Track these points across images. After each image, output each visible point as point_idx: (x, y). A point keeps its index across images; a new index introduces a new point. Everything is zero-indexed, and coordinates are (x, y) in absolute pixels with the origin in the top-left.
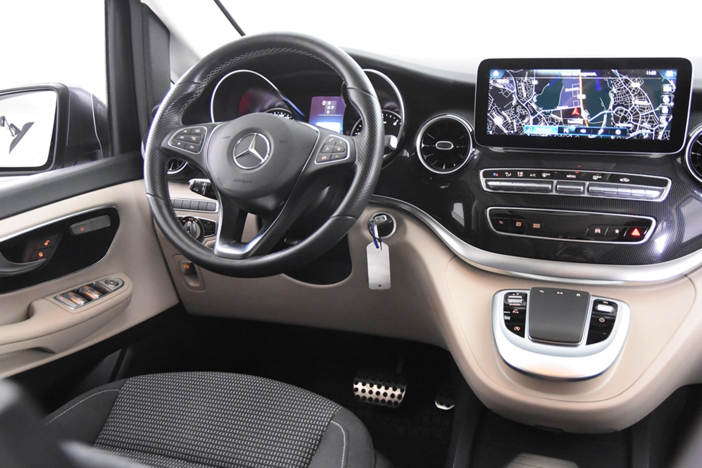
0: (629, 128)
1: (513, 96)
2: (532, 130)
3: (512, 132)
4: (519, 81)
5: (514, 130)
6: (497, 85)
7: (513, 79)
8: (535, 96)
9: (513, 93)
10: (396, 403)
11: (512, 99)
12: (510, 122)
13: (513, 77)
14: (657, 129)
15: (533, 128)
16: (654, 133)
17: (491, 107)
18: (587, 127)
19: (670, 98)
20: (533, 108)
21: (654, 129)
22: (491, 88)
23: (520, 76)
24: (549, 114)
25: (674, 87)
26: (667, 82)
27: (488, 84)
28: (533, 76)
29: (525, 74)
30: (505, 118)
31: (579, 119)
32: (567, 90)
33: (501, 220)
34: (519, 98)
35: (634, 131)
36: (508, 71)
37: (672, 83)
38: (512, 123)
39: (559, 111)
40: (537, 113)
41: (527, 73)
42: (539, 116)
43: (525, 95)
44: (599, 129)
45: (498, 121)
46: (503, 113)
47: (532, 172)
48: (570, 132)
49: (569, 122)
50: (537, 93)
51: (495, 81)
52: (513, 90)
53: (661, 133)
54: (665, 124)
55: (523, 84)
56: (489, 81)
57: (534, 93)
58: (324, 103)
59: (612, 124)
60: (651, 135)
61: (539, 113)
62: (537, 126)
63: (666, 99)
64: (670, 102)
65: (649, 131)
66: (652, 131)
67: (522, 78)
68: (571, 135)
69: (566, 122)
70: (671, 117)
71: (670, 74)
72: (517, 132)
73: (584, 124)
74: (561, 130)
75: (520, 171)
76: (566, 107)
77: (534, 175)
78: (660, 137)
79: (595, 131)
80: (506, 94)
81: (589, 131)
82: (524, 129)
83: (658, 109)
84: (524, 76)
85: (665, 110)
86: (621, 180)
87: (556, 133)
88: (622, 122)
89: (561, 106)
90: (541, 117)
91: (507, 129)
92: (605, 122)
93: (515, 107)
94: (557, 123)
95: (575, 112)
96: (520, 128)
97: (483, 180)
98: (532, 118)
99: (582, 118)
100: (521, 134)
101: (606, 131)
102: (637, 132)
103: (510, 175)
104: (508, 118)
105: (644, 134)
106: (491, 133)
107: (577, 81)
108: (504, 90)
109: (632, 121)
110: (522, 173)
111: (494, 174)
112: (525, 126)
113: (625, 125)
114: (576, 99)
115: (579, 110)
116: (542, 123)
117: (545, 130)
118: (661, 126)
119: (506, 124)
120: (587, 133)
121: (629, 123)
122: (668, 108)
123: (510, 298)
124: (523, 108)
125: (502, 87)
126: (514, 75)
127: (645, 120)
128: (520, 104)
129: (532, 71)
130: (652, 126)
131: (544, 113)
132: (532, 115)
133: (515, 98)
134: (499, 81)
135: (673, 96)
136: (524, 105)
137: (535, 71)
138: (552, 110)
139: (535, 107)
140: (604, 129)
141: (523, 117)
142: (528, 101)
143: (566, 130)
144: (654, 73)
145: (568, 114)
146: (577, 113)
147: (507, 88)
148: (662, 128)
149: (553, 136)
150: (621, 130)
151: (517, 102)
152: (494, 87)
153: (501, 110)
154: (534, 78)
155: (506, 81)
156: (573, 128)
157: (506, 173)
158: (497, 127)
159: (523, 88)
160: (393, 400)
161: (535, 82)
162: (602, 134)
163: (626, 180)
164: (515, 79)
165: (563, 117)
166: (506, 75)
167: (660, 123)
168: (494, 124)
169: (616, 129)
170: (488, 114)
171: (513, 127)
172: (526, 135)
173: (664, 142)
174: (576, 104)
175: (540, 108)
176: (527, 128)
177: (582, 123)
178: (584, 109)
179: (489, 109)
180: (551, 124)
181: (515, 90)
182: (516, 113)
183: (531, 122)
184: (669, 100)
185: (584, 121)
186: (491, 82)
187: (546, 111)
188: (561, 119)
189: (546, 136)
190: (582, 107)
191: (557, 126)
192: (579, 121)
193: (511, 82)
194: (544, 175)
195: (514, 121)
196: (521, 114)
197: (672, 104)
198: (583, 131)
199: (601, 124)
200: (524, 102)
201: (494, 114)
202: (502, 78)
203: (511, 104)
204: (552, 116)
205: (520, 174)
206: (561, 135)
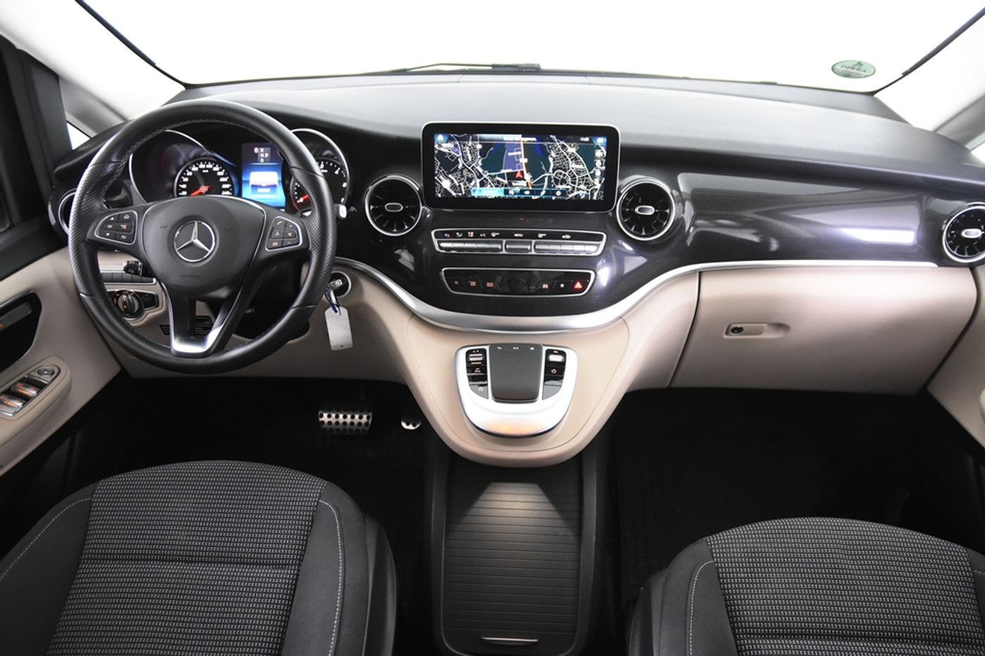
0: (568, 189)
1: (459, 160)
2: (479, 192)
3: (460, 194)
4: (464, 146)
5: (461, 192)
6: (442, 149)
7: (457, 143)
8: (480, 160)
9: (458, 158)
10: (364, 430)
11: (458, 163)
12: (457, 184)
13: (458, 140)
14: (592, 190)
15: (480, 191)
16: (589, 193)
17: (438, 171)
18: (531, 188)
19: (602, 162)
20: (478, 171)
21: (590, 190)
22: (436, 152)
23: (465, 141)
24: (495, 176)
25: (605, 153)
26: (598, 148)
27: (433, 149)
28: (477, 140)
29: (469, 138)
30: (452, 181)
31: (523, 181)
32: (510, 154)
33: (456, 280)
34: (465, 162)
35: (572, 192)
36: (452, 136)
37: (603, 149)
38: (460, 186)
39: (504, 174)
40: (482, 176)
41: (471, 137)
42: (485, 179)
43: (470, 159)
44: (541, 191)
45: (446, 184)
46: (450, 176)
47: (482, 232)
48: (515, 194)
49: (513, 184)
50: (482, 157)
51: (440, 146)
52: (458, 153)
53: (596, 194)
54: (598, 186)
55: (467, 148)
56: (434, 145)
57: (479, 157)
58: (256, 150)
59: (553, 186)
60: (587, 196)
61: (485, 176)
62: (484, 188)
63: (598, 163)
64: (602, 166)
65: (585, 192)
66: (588, 192)
67: (467, 143)
68: (516, 196)
69: (510, 185)
70: (604, 179)
71: (601, 141)
72: (465, 194)
73: (528, 186)
74: (506, 192)
75: (471, 231)
76: (510, 171)
77: (484, 235)
78: (595, 198)
79: (538, 193)
80: (452, 157)
81: (532, 193)
82: (472, 191)
83: (592, 172)
84: (468, 141)
85: (598, 173)
86: (563, 237)
87: (502, 195)
88: (561, 184)
89: (505, 169)
90: (487, 180)
91: (455, 192)
92: (546, 183)
93: (462, 170)
94: (502, 186)
95: (519, 175)
96: (468, 191)
97: (435, 241)
98: (478, 181)
99: (525, 180)
100: (469, 196)
101: (547, 193)
102: (575, 193)
103: (461, 235)
104: (455, 182)
105: (581, 195)
106: (440, 195)
107: (519, 145)
108: (450, 154)
109: (570, 183)
110: (472, 233)
111: (446, 235)
112: (473, 188)
113: (564, 186)
114: (519, 162)
115: (522, 173)
116: (489, 186)
117: (492, 192)
118: (595, 187)
119: (453, 187)
120: (530, 194)
121: (568, 185)
122: (601, 171)
123: (472, 357)
124: (469, 171)
125: (447, 151)
126: (459, 139)
127: (581, 182)
128: (466, 168)
129: (475, 135)
130: (588, 188)
131: (490, 175)
132: (479, 177)
133: (461, 161)
134: (444, 145)
135: (604, 160)
136: (470, 168)
137: (478, 135)
138: (497, 173)
139: (481, 170)
140: (546, 191)
141: (470, 180)
142: (474, 165)
143: (511, 192)
144: (587, 139)
145: (512, 177)
146: (521, 176)
147: (452, 152)
148: (596, 190)
149: (500, 197)
150: (561, 191)
151: (463, 165)
152: (439, 151)
153: (448, 174)
154: (478, 142)
155: (451, 145)
156: (518, 190)
157: (458, 234)
158: (445, 190)
159: (468, 152)
160: (361, 428)
161: (479, 147)
162: (545, 195)
163: (568, 237)
164: (460, 144)
165: (508, 180)
166: (450, 140)
167: (594, 185)
168: (442, 187)
169: (556, 191)
170: (436, 178)
171: (461, 189)
172: (474, 197)
173: (598, 201)
174: (519, 168)
175: (486, 172)
176: (474, 191)
177: (526, 185)
178: (527, 172)
179: (436, 172)
180: (496, 186)
181: (460, 154)
182: (463, 176)
183: (478, 184)
184: (600, 163)
185: (527, 183)
186: (436, 146)
187: (491, 174)
188: (506, 182)
189: (493, 197)
190: (524, 170)
191: (503, 188)
192: (523, 183)
193: (456, 146)
194: (494, 235)
195: (461, 184)
196: (468, 178)
197: (604, 168)
198: (527, 193)
199: (543, 186)
200: (469, 166)
201: (441, 177)
202: (447, 142)
203: (457, 168)
204: (498, 178)
205: (472, 234)
206: (507, 196)
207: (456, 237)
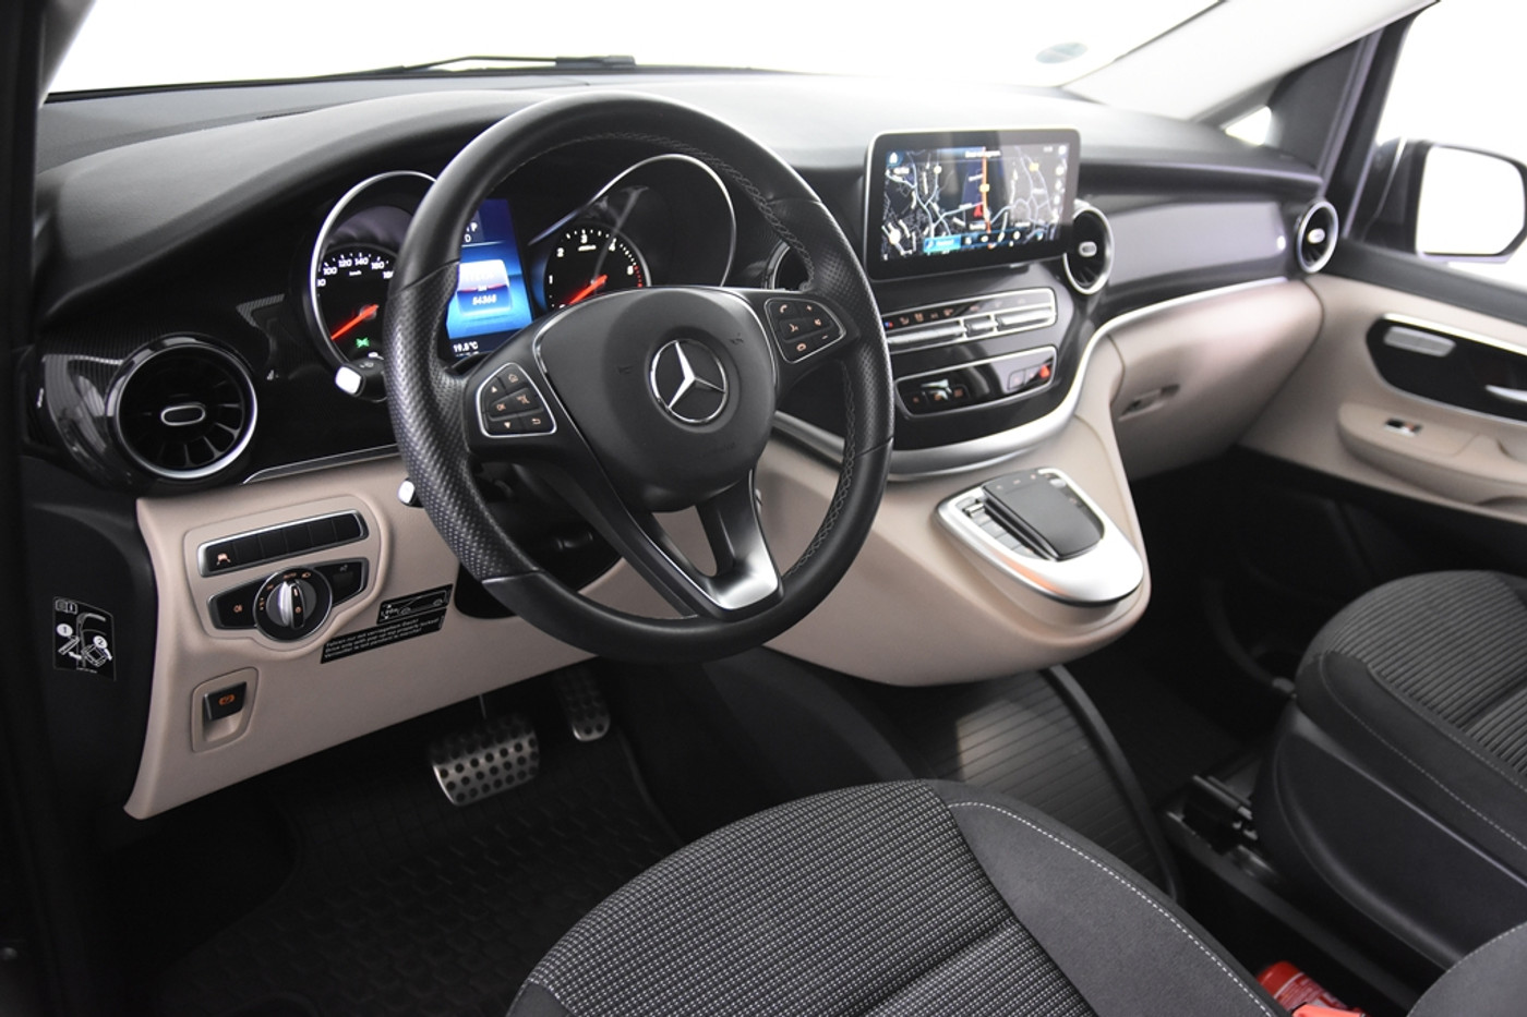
0: (1027, 228)
1: (913, 194)
2: (932, 245)
3: (910, 252)
4: (921, 170)
5: (911, 248)
6: (894, 178)
7: (913, 166)
8: (938, 192)
9: (912, 190)
11: (912, 199)
12: (908, 236)
13: (914, 161)
14: (1051, 226)
15: (934, 243)
16: (1047, 231)
17: (887, 216)
18: (989, 232)
19: (1062, 182)
20: (934, 211)
21: (1047, 226)
22: (887, 183)
23: (922, 161)
24: (952, 217)
25: (1065, 168)
26: (1060, 161)
27: (884, 177)
28: (936, 160)
29: (927, 157)
30: (902, 231)
31: (981, 222)
32: (971, 179)
33: (915, 396)
34: (920, 197)
35: (1030, 231)
36: (908, 153)
37: (1064, 162)
38: (911, 238)
39: (962, 212)
40: (938, 218)
41: (930, 155)
42: (941, 222)
43: (926, 192)
44: (998, 234)
45: (894, 237)
46: (901, 222)
47: (933, 311)
48: (972, 243)
49: (971, 227)
50: (940, 187)
51: (892, 173)
52: (912, 183)
53: (1052, 231)
54: (1057, 219)
55: (924, 174)
56: (885, 171)
57: (937, 187)
59: (1012, 224)
60: (1044, 235)
61: (941, 218)
62: (939, 238)
63: (1058, 184)
64: (1062, 188)
65: (1043, 230)
66: (1045, 229)
67: (924, 165)
68: (973, 247)
69: (968, 228)
70: (1063, 208)
71: (1063, 150)
72: (917, 251)
73: (986, 228)
74: (963, 241)
75: (918, 312)
76: (969, 206)
77: (936, 315)
78: (1052, 237)
79: (996, 238)
80: (906, 190)
81: (990, 238)
82: (924, 245)
83: (1051, 199)
84: (926, 161)
85: (1059, 200)
87: (957, 247)
88: (1021, 221)
89: (964, 203)
90: (943, 224)
91: (906, 249)
92: (1005, 222)
93: (915, 211)
94: (959, 231)
95: (977, 213)
96: (920, 246)
98: (933, 226)
99: (984, 219)
100: (921, 254)
101: (1006, 236)
102: (1033, 232)
104: (906, 231)
105: (1038, 234)
106: (886, 257)
107: (980, 165)
108: (903, 185)
110: (920, 315)
111: (888, 324)
112: (926, 240)
113: (1023, 224)
114: (979, 191)
115: (981, 207)
116: (944, 233)
117: (946, 244)
118: (1053, 221)
119: (903, 241)
120: (988, 241)
121: (1028, 221)
122: (1060, 196)
124: (924, 211)
125: (900, 180)
126: (915, 159)
127: (1041, 215)
128: (920, 206)
129: (935, 152)
130: (1047, 223)
131: (946, 217)
132: (934, 221)
133: (915, 195)
134: (897, 171)
135: (1064, 180)
136: (925, 207)
137: (939, 152)
138: (955, 212)
139: (936, 207)
140: (1004, 233)
141: (923, 226)
142: (930, 200)
143: (968, 241)
144: (1050, 149)
145: (970, 216)
146: (980, 214)
147: (906, 182)
148: (1054, 225)
149: (954, 251)
150: (1019, 231)
151: (918, 203)
152: (890, 181)
153: (899, 218)
154: (937, 163)
155: (905, 170)
156: (975, 235)
157: (902, 319)
158: (893, 246)
159: (925, 180)
161: (938, 170)
162: (1003, 240)
164: (916, 167)
165: (966, 221)
166: (905, 161)
167: (1053, 218)
168: (889, 243)
169: (1013, 232)
170: (883, 228)
171: (912, 244)
172: (927, 255)
173: (1056, 242)
174: (979, 200)
175: (943, 211)
176: (928, 244)
177: (984, 227)
178: (987, 207)
179: (884, 218)
180: (953, 234)
181: (916, 184)
182: (915, 222)
183: (933, 233)
184: (1060, 184)
185: (986, 224)
186: (888, 173)
187: (948, 214)
188: (963, 224)
189: (948, 251)
190: (984, 203)
191: (959, 236)
192: (981, 225)
193: (911, 171)
194: (947, 313)
195: (914, 234)
196: (921, 223)
197: (1063, 191)
198: (985, 239)
199: (1000, 228)
200: (924, 203)
201: (890, 225)
202: (901, 166)
203: (910, 209)
204: (956, 220)
205: (919, 317)
206: (964, 247)
207: (902, 326)
